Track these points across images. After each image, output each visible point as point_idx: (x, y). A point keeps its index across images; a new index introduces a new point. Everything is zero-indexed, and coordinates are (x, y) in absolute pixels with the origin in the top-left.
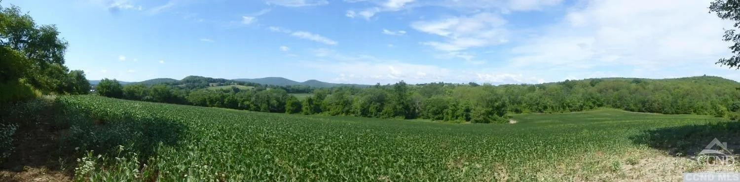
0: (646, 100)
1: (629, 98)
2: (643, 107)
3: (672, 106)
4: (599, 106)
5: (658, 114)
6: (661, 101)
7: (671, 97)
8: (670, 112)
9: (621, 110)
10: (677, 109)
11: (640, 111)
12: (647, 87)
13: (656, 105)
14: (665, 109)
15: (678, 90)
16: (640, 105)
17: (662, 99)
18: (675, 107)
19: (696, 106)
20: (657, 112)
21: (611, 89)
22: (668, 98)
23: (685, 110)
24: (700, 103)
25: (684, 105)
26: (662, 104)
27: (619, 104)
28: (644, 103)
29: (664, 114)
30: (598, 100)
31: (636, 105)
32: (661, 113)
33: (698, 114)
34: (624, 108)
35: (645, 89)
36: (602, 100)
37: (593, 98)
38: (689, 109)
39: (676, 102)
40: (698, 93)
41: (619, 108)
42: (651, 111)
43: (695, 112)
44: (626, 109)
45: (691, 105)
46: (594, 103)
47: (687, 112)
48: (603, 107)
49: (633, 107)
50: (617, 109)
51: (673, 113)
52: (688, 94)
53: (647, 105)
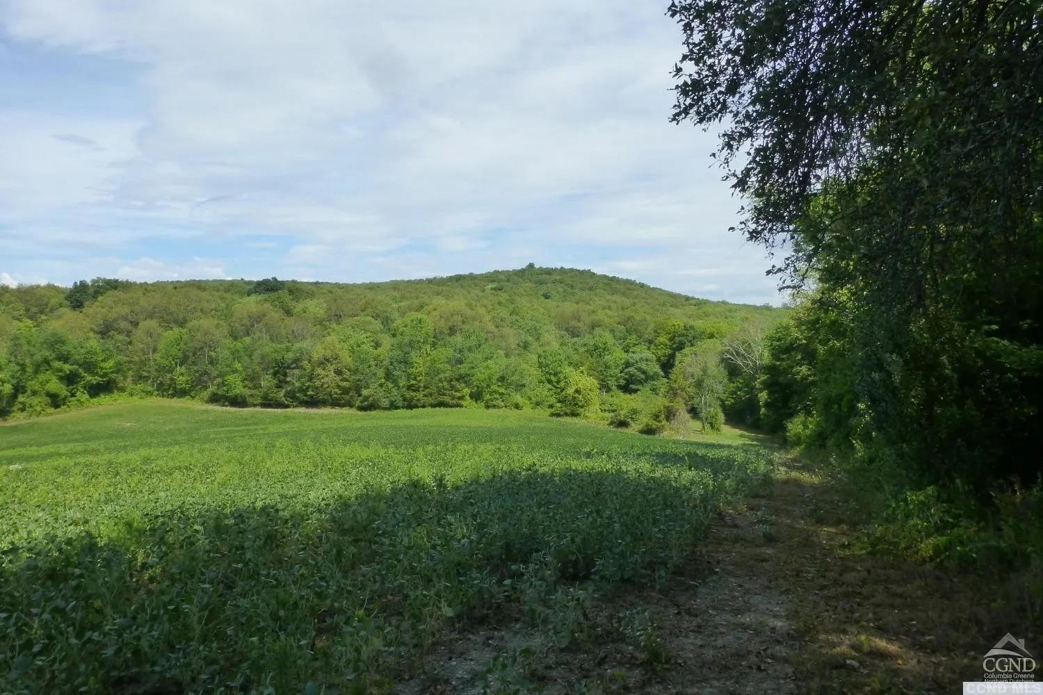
0: (290, 356)
1: (227, 353)
2: (279, 386)
3: (388, 375)
4: (96, 390)
5: (337, 410)
6: (347, 359)
7: (387, 341)
8: (385, 402)
9: (196, 405)
10: (409, 388)
11: (268, 403)
12: (298, 307)
13: (328, 378)
14: (365, 392)
15: (419, 315)
16: (267, 381)
17: (352, 351)
18: (402, 382)
19: (480, 375)
20: (335, 403)
21: (151, 316)
22: (377, 345)
23: (440, 393)
24: (498, 365)
25: (433, 372)
26: (355, 372)
27: (182, 377)
28: (280, 370)
29: (361, 409)
30: (90, 367)
31: (252, 379)
32: (349, 405)
33: (488, 407)
34: (206, 394)
35: (288, 313)
36: (109, 364)
37: (65, 359)
38: (452, 387)
39: (406, 362)
40: (491, 327)
41: (182, 393)
42: (312, 403)
43: (477, 396)
44: (214, 399)
45: (463, 369)
46: (71, 379)
47: (447, 399)
48: (116, 394)
49: (239, 389)
50: (176, 403)
51: (393, 406)
52: (452, 331)
53: (294, 379)
